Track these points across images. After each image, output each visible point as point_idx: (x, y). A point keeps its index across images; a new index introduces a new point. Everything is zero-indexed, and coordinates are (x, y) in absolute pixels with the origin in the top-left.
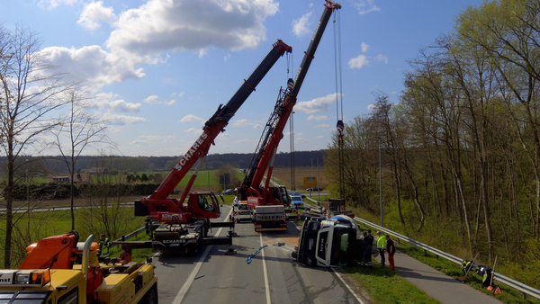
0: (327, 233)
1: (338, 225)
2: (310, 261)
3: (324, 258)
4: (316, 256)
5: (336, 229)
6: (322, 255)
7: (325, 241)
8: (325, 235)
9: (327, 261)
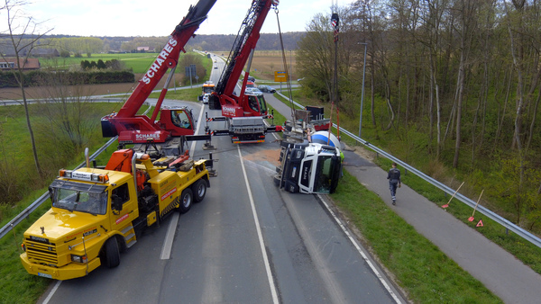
0: (311, 162)
1: (322, 154)
2: (292, 188)
3: (307, 186)
4: (299, 184)
5: (320, 158)
6: (306, 183)
7: (309, 169)
8: (308, 164)
9: (310, 189)
